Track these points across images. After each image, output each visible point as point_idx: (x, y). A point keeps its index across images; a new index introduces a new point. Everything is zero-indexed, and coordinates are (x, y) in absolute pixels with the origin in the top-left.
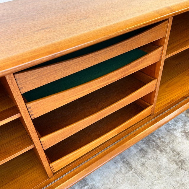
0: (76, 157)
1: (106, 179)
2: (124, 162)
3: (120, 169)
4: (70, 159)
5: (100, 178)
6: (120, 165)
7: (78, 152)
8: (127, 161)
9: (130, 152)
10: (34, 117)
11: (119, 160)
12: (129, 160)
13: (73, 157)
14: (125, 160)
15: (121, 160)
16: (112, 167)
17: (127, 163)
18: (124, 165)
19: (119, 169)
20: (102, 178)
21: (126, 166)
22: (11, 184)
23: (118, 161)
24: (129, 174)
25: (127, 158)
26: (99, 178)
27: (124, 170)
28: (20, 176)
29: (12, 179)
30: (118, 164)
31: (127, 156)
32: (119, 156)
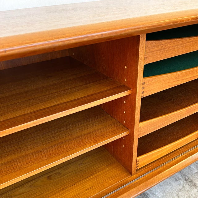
0: (158, 156)
1: (169, 195)
2: (186, 180)
3: (183, 186)
4: (154, 157)
5: (163, 194)
6: (182, 182)
7: (161, 150)
8: (189, 178)
9: (191, 170)
10: (143, 96)
11: (180, 177)
12: (191, 178)
13: (156, 155)
14: (187, 178)
15: (182, 177)
16: (174, 184)
17: (190, 181)
18: (186, 183)
19: (181, 186)
20: (165, 194)
21: (190, 184)
22: (92, 178)
23: (179, 179)
24: (194, 192)
25: (189, 176)
26: (161, 194)
27: (187, 187)
28: (99, 172)
29: (91, 174)
30: (180, 181)
31: (189, 174)
32: (180, 174)
